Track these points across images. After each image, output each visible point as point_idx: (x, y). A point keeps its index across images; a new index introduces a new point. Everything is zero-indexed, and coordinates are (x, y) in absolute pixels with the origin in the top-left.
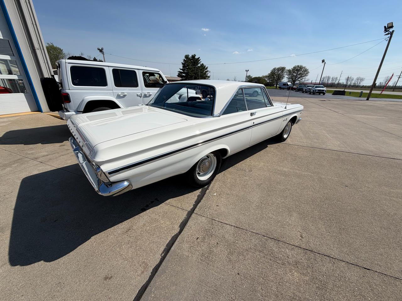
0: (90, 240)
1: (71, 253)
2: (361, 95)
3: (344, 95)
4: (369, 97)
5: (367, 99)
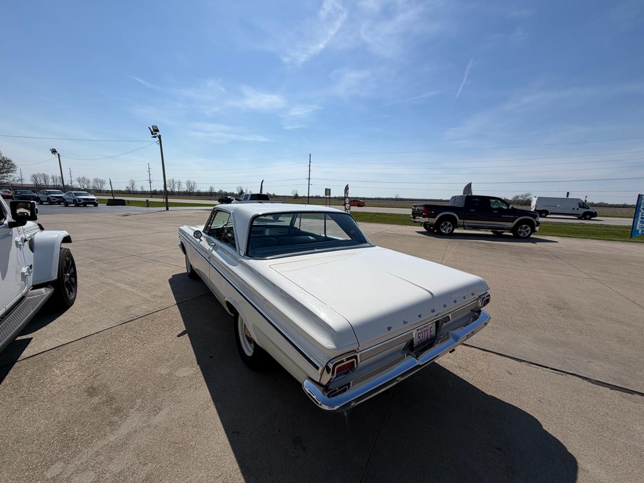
0: (493, 395)
1: (516, 405)
2: (148, 204)
3: (125, 205)
4: (167, 205)
5: (167, 209)
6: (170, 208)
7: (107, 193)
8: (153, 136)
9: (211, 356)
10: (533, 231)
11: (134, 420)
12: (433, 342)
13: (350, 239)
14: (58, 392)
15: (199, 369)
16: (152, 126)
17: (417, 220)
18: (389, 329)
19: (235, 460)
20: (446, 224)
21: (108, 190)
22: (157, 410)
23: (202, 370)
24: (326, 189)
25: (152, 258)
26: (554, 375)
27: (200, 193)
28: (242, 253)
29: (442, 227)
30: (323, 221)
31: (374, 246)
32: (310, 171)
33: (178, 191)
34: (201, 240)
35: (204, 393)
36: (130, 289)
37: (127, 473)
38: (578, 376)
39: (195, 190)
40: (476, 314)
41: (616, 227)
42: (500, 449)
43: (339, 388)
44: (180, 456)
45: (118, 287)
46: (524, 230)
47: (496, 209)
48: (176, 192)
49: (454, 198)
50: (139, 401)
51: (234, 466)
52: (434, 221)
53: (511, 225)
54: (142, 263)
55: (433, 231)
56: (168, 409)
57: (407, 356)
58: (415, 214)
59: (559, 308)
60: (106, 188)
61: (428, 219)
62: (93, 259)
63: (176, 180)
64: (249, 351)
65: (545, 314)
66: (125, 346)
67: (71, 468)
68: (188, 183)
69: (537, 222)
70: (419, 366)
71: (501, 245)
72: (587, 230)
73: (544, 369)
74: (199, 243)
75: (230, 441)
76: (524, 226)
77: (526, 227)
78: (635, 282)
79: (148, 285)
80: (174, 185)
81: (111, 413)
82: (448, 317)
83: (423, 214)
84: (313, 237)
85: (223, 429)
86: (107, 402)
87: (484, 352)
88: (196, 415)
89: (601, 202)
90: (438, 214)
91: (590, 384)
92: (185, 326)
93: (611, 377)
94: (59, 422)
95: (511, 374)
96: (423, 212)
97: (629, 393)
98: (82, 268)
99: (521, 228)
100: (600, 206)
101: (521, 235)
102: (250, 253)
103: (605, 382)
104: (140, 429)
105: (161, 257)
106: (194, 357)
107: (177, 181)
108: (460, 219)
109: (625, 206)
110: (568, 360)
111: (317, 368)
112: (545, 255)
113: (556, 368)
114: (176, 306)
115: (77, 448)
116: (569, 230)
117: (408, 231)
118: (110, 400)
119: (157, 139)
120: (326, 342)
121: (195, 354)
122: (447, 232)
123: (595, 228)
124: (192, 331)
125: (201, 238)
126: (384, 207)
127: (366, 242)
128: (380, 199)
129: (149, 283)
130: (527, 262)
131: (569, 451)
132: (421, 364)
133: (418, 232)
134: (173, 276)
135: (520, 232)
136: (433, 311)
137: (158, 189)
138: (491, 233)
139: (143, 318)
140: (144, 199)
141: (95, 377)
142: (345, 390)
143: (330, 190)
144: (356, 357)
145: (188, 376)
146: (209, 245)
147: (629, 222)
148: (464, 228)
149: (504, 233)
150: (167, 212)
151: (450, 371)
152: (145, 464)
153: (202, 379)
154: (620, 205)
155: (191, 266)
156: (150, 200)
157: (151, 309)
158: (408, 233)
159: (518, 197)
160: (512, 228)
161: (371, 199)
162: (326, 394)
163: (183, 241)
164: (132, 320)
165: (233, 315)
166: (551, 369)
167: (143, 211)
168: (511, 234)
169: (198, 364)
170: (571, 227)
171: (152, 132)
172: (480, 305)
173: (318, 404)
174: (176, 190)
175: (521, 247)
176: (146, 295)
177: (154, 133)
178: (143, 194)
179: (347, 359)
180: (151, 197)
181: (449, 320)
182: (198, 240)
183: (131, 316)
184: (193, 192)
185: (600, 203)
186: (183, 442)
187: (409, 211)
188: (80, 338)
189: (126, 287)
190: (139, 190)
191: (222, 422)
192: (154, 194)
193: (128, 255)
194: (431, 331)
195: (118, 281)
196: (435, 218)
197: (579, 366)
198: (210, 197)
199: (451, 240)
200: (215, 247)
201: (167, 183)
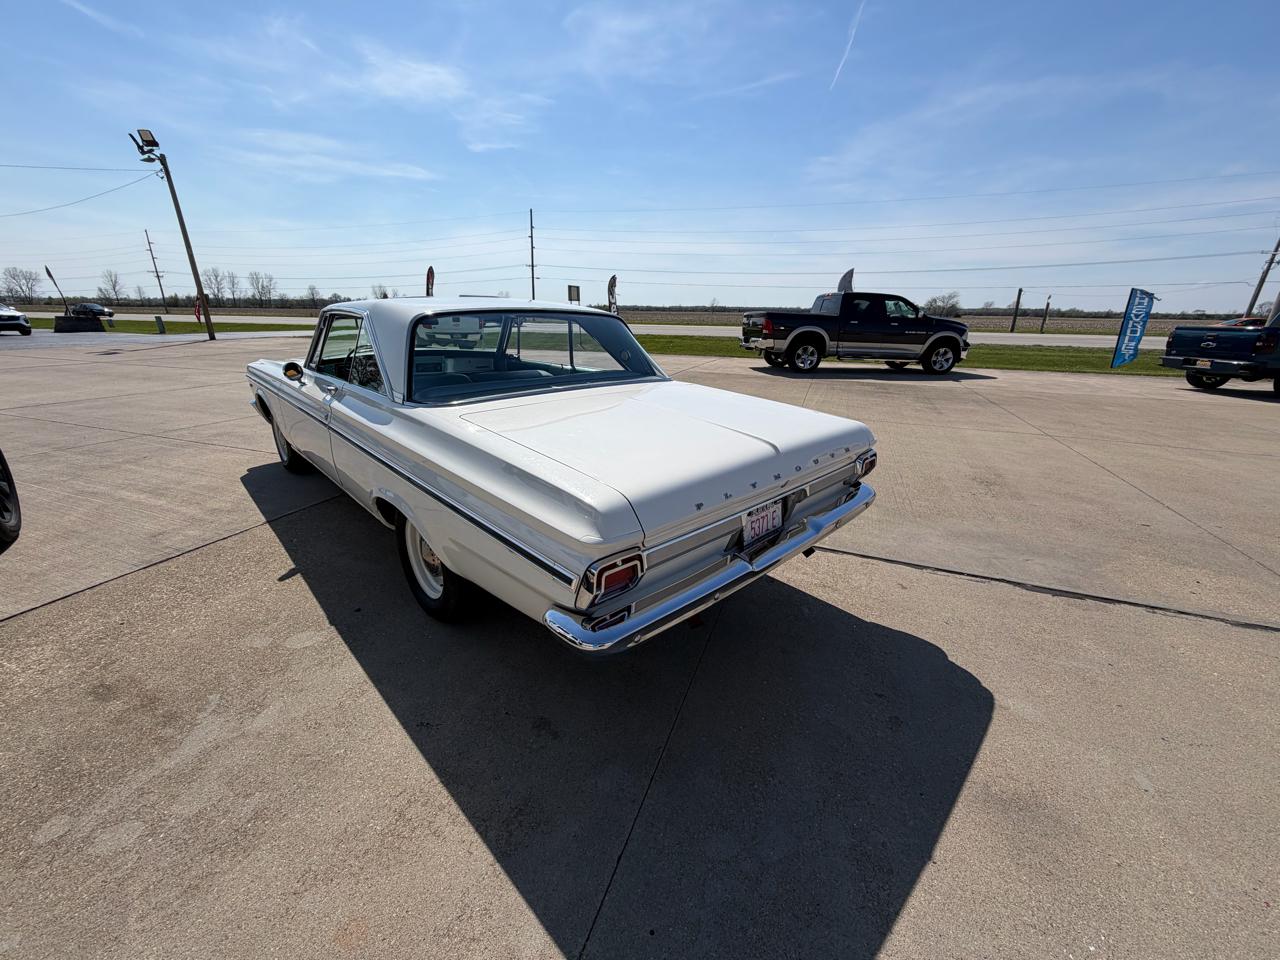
2: (162, 328)
3: (104, 331)
4: (211, 330)
5: (212, 338)
6: (217, 335)
7: (48, 304)
8: (146, 156)
9: (357, 608)
10: (957, 359)
11: (209, 729)
12: (778, 537)
13: (622, 369)
14: (25, 702)
15: (336, 633)
16: (139, 131)
17: (752, 345)
18: (699, 506)
19: (427, 766)
20: (805, 350)
21: (50, 298)
22: (256, 708)
23: (341, 633)
24: (570, 287)
25: (193, 439)
26: (972, 583)
27: (287, 301)
28: (399, 397)
29: (799, 356)
30: (568, 353)
31: (670, 380)
32: (533, 247)
33: (231, 297)
34: (304, 384)
35: (352, 670)
36: (153, 501)
37: (213, 814)
38: (1008, 582)
39: (275, 295)
40: (852, 489)
41: (1091, 350)
42: (880, 696)
43: (612, 616)
44: (318, 775)
45: (122, 499)
46: (941, 360)
47: (895, 319)
48: (228, 299)
49: (822, 299)
50: (214, 698)
51: (427, 776)
52: (782, 345)
53: (919, 349)
54: (171, 450)
55: (782, 365)
56: (279, 704)
57: (731, 561)
58: (748, 334)
59: (988, 484)
60: (43, 293)
61: (772, 340)
62: (44, 446)
63: (223, 271)
64: (434, 589)
65: (965, 494)
66: (162, 606)
67: (87, 823)
68: (255, 278)
69: (965, 341)
70: (753, 574)
71: (902, 386)
72: (1044, 358)
73: (958, 576)
74: (298, 391)
75: (413, 738)
76: (942, 350)
77: (946, 353)
78: (1108, 437)
79: (192, 490)
80: (219, 283)
81: (157, 724)
82: (804, 490)
83: (764, 331)
84: (547, 371)
85: (397, 723)
86: (143, 706)
87: (865, 560)
88: (341, 705)
89: (1072, 307)
90: (791, 331)
91: (1024, 591)
92: (294, 561)
93: (1055, 579)
94: (41, 752)
95: (905, 588)
96: (762, 329)
97: (1078, 598)
98: (23, 466)
99: (937, 355)
100: (1069, 317)
101: (937, 367)
102: (416, 397)
103: (1048, 586)
104: (226, 743)
105: (215, 435)
106: (322, 613)
107: (227, 274)
108: (831, 340)
109: (1109, 315)
110: (994, 561)
111: (569, 581)
112: (973, 401)
113: (976, 574)
114: (267, 525)
115: (94, 788)
116: (1017, 360)
117: (735, 367)
118: (150, 702)
119: (158, 165)
120: (582, 532)
121: (323, 607)
122: (807, 367)
123: (1057, 353)
124: (308, 566)
125: (303, 380)
126: (688, 324)
127: (655, 374)
128: (680, 309)
129: (194, 487)
130: (941, 413)
131: (984, 685)
132: (757, 570)
133: (754, 369)
134: (248, 470)
135: (935, 363)
136: (777, 477)
137: (182, 295)
138: (886, 367)
139: (194, 554)
140: (151, 318)
141: (105, 667)
142: (622, 619)
143: (578, 288)
144: (639, 558)
145: (313, 646)
146: (323, 390)
147: (1110, 342)
148: (840, 357)
149: (908, 367)
150: (212, 344)
151: (808, 592)
152: (247, 796)
153: (344, 648)
154: (1102, 313)
155: (289, 445)
156: (165, 318)
157: (210, 535)
158: (737, 371)
159: (935, 301)
160: (923, 355)
161: (664, 309)
162: (589, 627)
163: (260, 392)
164: (168, 559)
165: (393, 528)
166: (968, 575)
167: (153, 344)
168: (920, 367)
169: (331, 623)
170: (1020, 353)
171: (140, 148)
172: (859, 472)
173: (575, 643)
174: (227, 295)
175: (934, 388)
176: (192, 511)
177: (146, 149)
178: (145, 305)
179: (624, 562)
180: (167, 313)
181: (806, 496)
182: (296, 384)
183: (167, 551)
184: (270, 300)
185: (1071, 310)
186: (321, 752)
187: (737, 332)
188: (50, 600)
189: (142, 497)
190: (133, 296)
191: (395, 712)
192: (173, 304)
193: (132, 435)
194: (774, 519)
195: (119, 487)
196: (785, 338)
197: (1010, 568)
198: (311, 311)
199: (814, 380)
200: (338, 395)
201: (201, 279)
